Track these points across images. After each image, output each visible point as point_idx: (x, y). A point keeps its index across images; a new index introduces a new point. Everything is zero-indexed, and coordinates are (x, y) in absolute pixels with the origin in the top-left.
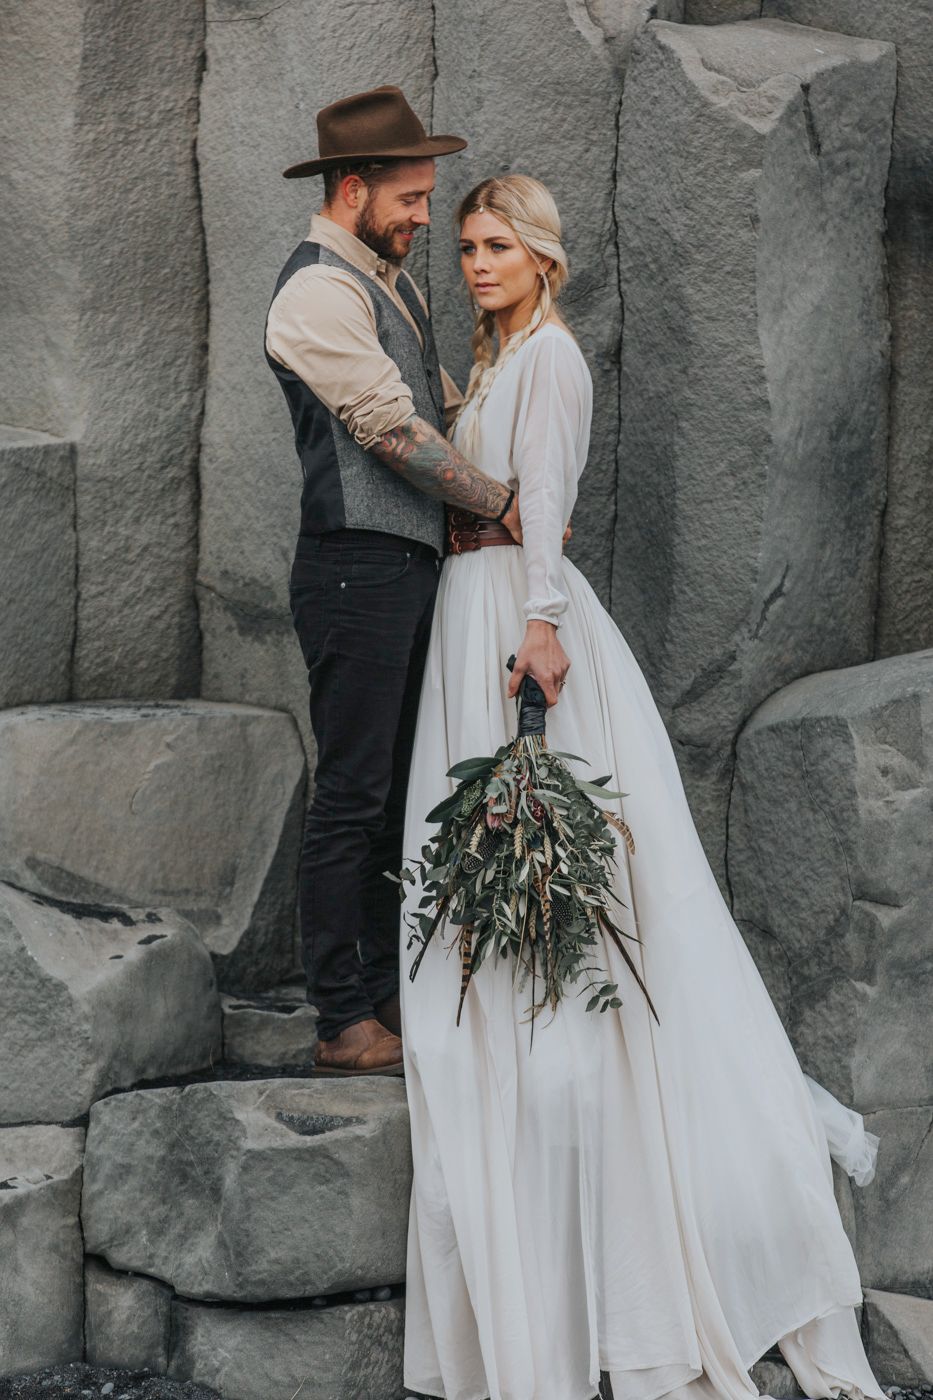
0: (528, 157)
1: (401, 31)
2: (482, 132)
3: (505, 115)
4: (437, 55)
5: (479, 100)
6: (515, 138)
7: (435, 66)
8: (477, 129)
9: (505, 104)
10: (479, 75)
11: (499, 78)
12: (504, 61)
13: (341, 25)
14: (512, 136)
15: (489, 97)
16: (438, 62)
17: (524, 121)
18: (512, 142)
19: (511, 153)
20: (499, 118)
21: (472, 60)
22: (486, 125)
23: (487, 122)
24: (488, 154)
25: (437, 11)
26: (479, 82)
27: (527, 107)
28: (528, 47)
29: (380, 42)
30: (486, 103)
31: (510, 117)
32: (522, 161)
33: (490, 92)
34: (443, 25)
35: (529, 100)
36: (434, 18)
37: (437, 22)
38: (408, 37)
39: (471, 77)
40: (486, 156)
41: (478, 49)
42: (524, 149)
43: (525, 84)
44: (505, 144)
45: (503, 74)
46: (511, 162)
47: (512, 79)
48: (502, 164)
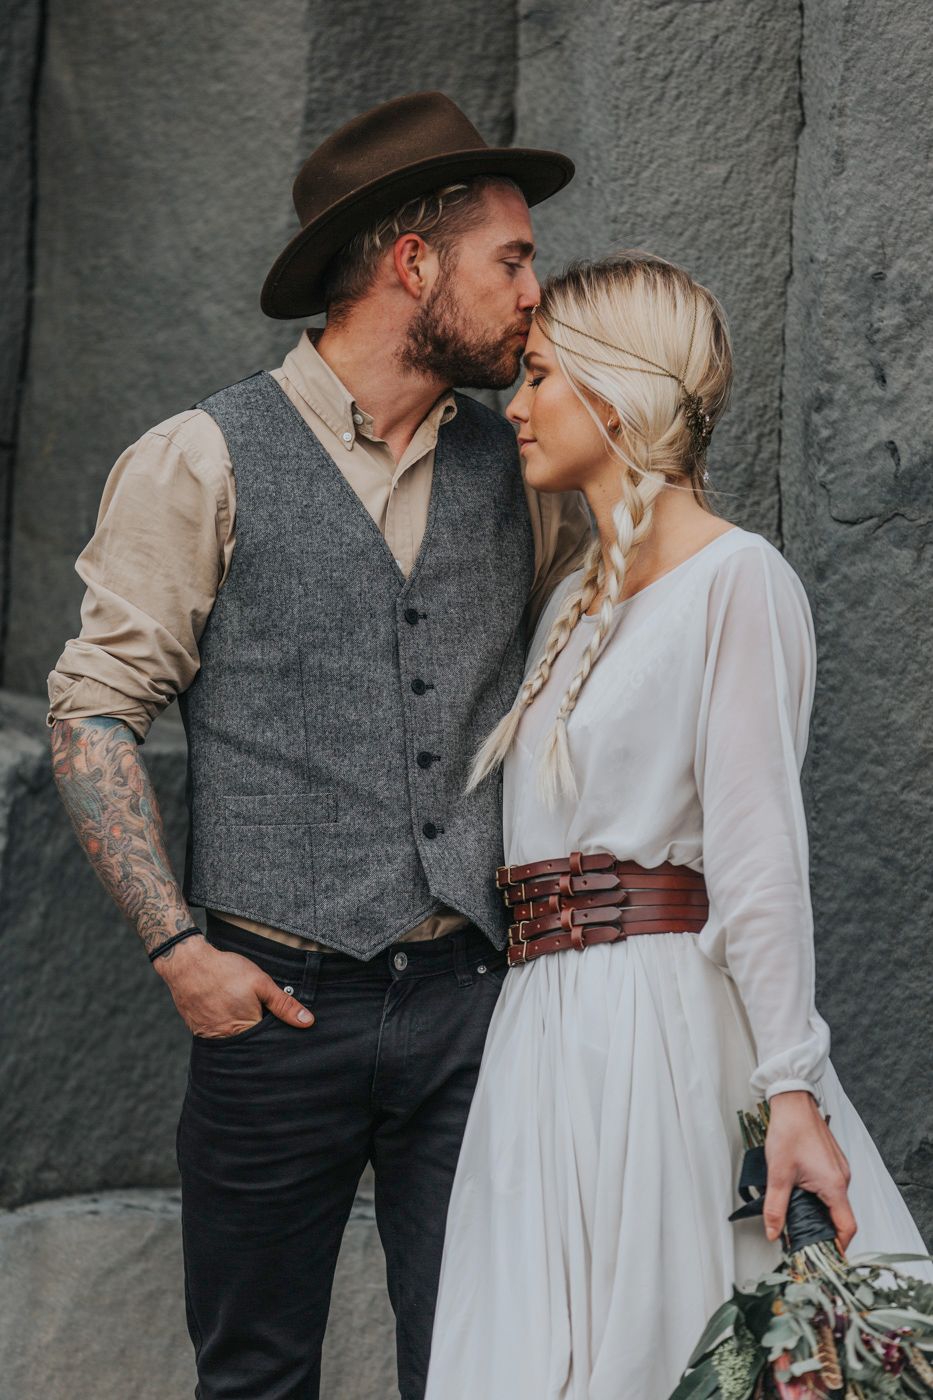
0: (916, 257)
1: (748, 48)
2: (841, 213)
3: (880, 183)
4: (804, 89)
5: (839, 157)
6: (895, 224)
7: (802, 107)
8: (833, 208)
9: (881, 162)
10: (841, 113)
11: (872, 117)
12: (880, 86)
13: (650, 37)
14: (891, 220)
15: (856, 152)
16: (807, 101)
17: (911, 194)
18: (891, 231)
19: (889, 250)
20: (871, 188)
21: (833, 87)
22: (848, 201)
23: (849, 194)
24: (849, 252)
25: (807, 12)
26: (840, 125)
27: (917, 168)
28: (920, 62)
29: (713, 69)
30: (851, 162)
31: (889, 187)
32: (906, 265)
33: (857, 142)
34: (811, 37)
35: (921, 156)
36: (802, 25)
37: (806, 32)
38: (759, 59)
39: (831, 118)
40: (847, 256)
41: (841, 66)
42: (910, 243)
43: (914, 128)
44: (879, 234)
45: (880, 111)
46: (888, 267)
47: (893, 119)
48: (872, 270)
